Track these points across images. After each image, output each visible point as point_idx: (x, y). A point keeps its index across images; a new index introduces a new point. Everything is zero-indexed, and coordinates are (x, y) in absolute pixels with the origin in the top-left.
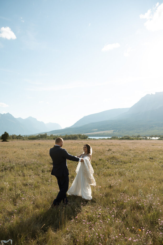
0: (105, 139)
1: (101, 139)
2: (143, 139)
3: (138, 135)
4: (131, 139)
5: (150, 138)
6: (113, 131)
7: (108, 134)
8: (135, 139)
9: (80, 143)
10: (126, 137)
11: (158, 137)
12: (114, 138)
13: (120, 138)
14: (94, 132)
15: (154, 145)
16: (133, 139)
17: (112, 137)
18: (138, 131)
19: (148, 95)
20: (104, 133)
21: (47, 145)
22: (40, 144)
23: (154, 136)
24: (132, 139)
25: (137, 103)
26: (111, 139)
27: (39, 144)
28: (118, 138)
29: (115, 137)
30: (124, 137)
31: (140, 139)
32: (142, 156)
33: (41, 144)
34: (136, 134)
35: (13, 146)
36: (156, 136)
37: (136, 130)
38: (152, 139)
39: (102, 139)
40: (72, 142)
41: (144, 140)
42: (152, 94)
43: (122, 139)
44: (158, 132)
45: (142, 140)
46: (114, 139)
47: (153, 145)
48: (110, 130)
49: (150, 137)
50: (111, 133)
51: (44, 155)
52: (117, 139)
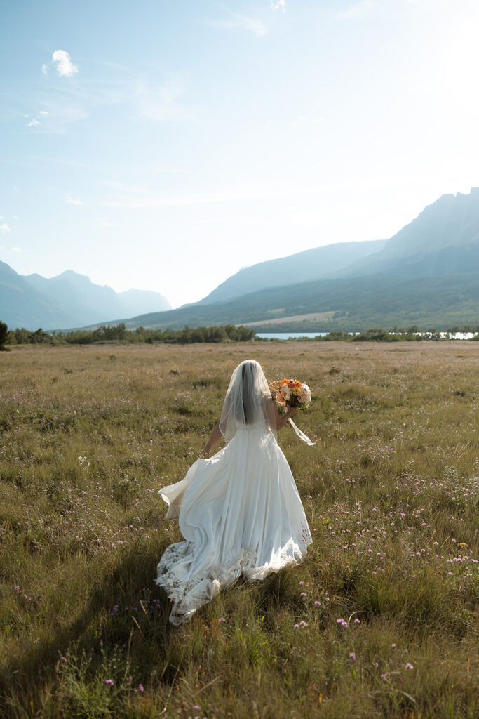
0: (307, 340)
1: (295, 338)
2: (427, 338)
3: (413, 325)
4: (388, 339)
5: (447, 336)
6: (333, 313)
7: (316, 323)
8: (402, 338)
9: (235, 354)
10: (375, 332)
11: (474, 332)
12: (336, 336)
13: (354, 335)
14: (273, 317)
15: (462, 357)
16: (397, 338)
17: (329, 333)
18: (412, 314)
19: (445, 198)
20: (304, 321)
21: (137, 358)
22: (115, 358)
23: (460, 328)
24: (392, 338)
25: (411, 223)
26: (326, 339)
27: (112, 357)
28: (350, 335)
29: (339, 334)
30: (368, 334)
31: (419, 339)
32: (431, 389)
33: (117, 355)
34: (406, 324)
35: (34, 363)
36: (466, 330)
37: (404, 312)
38: (453, 339)
39: (300, 340)
40: (211, 351)
41: (431, 342)
42: (458, 193)
43: (362, 339)
44: (474, 318)
45: (425, 342)
46: (335, 340)
47: (459, 357)
48: (324, 311)
49: (448, 332)
50: (326, 320)
51: (147, 388)
52: (346, 338)
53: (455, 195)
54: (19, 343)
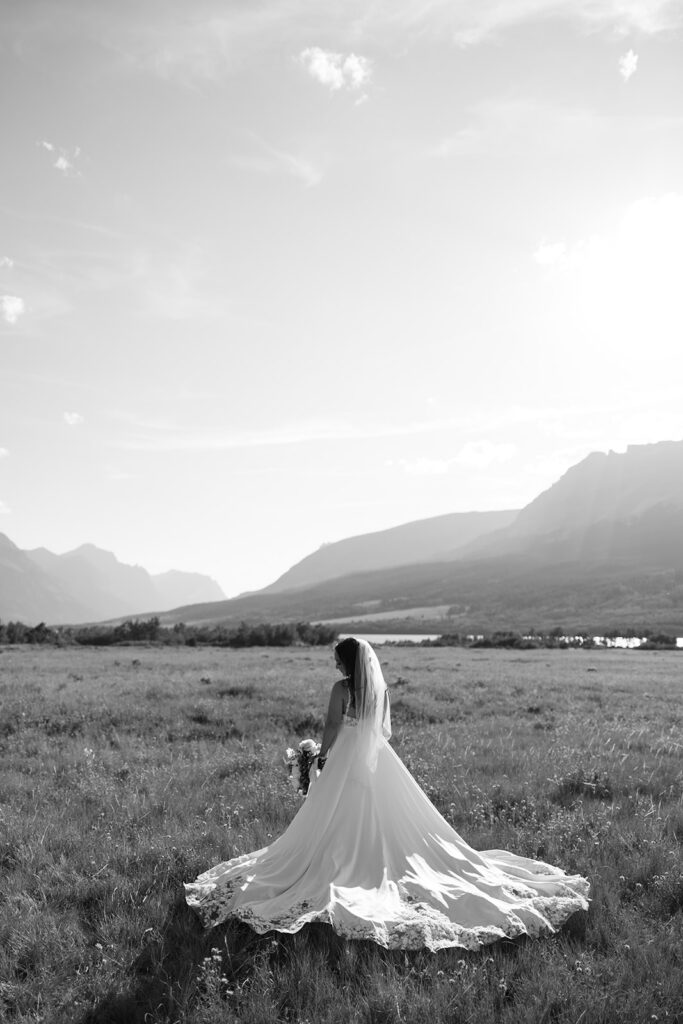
0: (410, 644)
1: (394, 643)
2: (575, 645)
3: (557, 626)
4: (522, 645)
5: (605, 642)
6: (446, 608)
7: (424, 622)
8: (541, 644)
9: (297, 661)
10: (504, 634)
12: (450, 640)
13: (475, 638)
14: (364, 612)
16: (533, 644)
17: (440, 636)
18: (556, 610)
19: (595, 457)
20: (407, 618)
21: (167, 665)
22: (140, 664)
23: (622, 632)
24: (526, 644)
25: (550, 489)
26: (436, 644)
27: (135, 662)
28: (470, 640)
29: (455, 637)
30: (494, 638)
31: (564, 646)
33: (141, 660)
34: (548, 625)
35: (35, 668)
36: (629, 635)
37: (545, 608)
38: (613, 647)
39: (401, 645)
40: (267, 657)
41: (581, 650)
42: (611, 451)
43: (485, 644)
44: (642, 618)
45: (571, 650)
46: (449, 645)
48: (435, 605)
49: (606, 636)
50: (438, 617)
52: (464, 642)
53: (607, 453)
54: (12, 642)
